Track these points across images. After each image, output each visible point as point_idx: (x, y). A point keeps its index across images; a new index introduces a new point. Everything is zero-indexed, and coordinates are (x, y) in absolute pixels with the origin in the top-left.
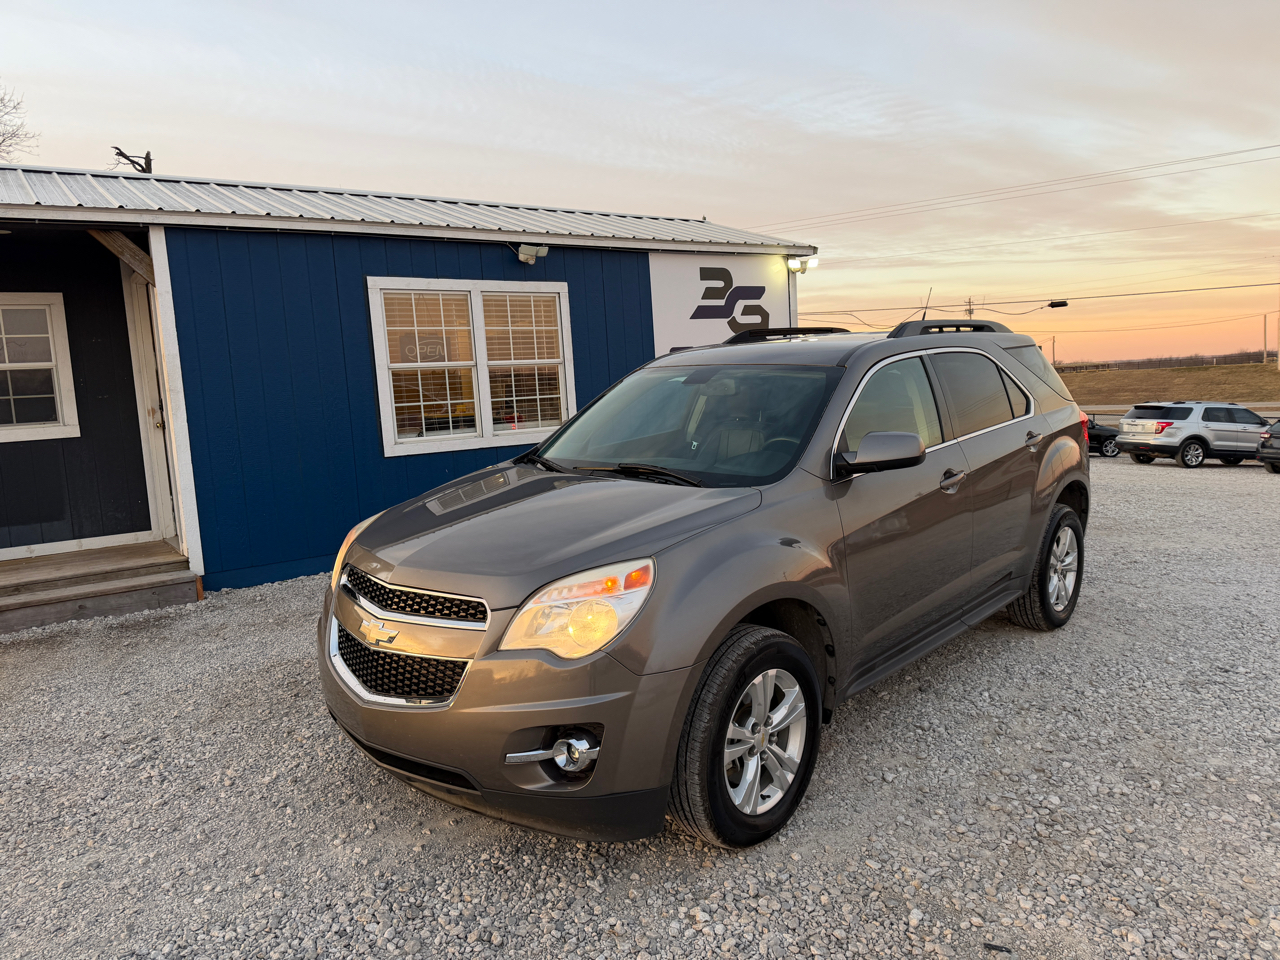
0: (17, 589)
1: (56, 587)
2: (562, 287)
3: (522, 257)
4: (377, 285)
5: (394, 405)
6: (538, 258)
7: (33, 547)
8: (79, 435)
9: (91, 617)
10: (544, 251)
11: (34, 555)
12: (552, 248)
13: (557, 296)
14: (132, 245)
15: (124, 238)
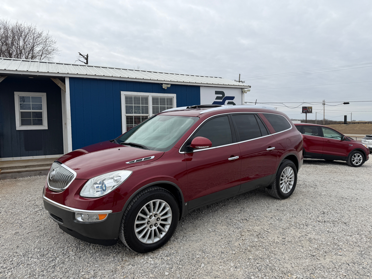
0: (26, 167)
1: (36, 167)
2: (174, 96)
3: (163, 87)
4: (124, 94)
5: (126, 125)
6: (167, 88)
7: (34, 157)
8: (47, 129)
9: (43, 175)
10: (169, 86)
11: (34, 159)
12: (172, 85)
13: (173, 98)
14: (61, 82)
15: (59, 80)
